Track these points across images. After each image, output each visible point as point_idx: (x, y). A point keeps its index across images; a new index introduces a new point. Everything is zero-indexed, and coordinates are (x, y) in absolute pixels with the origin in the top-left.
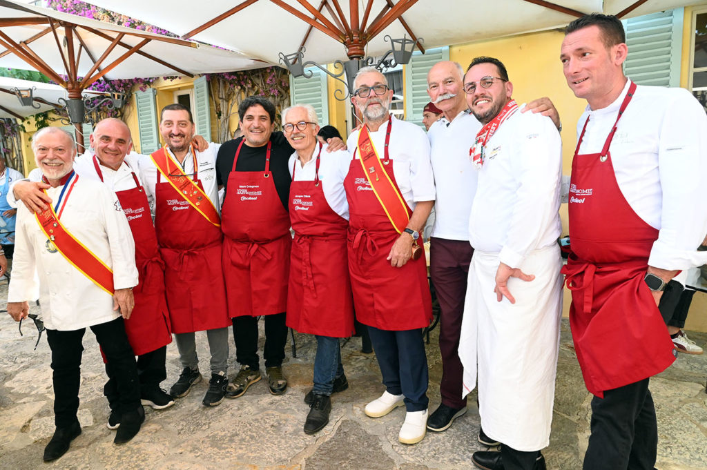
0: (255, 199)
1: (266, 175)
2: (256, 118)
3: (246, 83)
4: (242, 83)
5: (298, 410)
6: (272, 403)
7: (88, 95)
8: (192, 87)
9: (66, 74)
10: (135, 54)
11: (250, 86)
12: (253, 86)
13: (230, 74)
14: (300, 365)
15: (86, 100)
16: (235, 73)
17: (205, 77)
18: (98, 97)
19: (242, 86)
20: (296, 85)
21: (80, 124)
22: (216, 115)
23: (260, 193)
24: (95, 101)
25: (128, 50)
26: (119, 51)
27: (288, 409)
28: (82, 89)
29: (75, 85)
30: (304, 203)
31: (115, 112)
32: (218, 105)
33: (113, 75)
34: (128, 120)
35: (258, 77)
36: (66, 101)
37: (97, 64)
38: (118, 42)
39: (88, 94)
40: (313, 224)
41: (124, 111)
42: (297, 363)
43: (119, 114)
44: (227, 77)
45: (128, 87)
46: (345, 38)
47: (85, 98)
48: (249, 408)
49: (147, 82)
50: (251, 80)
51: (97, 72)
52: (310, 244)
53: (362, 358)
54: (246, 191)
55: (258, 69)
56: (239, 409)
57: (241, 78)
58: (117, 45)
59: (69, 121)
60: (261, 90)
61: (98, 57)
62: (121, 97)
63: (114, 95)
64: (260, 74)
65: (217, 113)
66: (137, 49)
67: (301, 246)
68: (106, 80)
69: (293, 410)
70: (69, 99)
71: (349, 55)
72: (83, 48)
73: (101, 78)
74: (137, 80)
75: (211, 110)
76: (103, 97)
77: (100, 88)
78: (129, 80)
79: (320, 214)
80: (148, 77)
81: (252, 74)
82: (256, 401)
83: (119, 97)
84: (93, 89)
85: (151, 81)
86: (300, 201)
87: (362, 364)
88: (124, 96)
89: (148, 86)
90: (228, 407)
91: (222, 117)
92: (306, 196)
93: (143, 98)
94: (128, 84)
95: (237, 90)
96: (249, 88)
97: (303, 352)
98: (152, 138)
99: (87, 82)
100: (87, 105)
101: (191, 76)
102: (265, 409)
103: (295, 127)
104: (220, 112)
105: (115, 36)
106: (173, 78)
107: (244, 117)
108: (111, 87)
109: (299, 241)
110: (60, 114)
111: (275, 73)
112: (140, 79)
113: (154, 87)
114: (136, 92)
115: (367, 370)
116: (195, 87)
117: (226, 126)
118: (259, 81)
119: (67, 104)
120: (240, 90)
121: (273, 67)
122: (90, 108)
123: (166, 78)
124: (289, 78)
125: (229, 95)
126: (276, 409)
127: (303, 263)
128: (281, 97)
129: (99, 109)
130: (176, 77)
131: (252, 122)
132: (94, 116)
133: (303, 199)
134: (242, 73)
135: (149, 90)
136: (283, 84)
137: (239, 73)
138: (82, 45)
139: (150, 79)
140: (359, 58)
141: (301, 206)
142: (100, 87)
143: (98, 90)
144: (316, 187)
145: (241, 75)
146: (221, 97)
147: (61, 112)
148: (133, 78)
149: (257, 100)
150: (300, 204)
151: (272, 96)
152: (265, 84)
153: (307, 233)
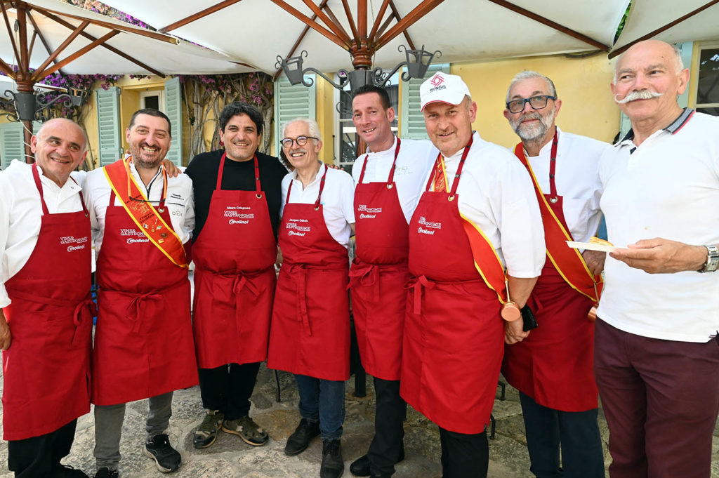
0: (247, 222)
1: (259, 196)
2: (241, 130)
3: (225, 88)
4: (221, 87)
5: (289, 472)
6: (256, 462)
7: (41, 89)
8: (162, 88)
9: (16, 64)
10: (100, 47)
11: (229, 91)
12: (233, 91)
13: (208, 77)
14: (285, 411)
15: (38, 94)
16: (213, 76)
17: (178, 78)
18: (51, 93)
19: (220, 91)
20: (281, 94)
21: (30, 121)
22: (189, 121)
23: (252, 216)
24: (48, 97)
25: (91, 42)
26: (81, 42)
27: (277, 470)
28: (34, 82)
29: (25, 76)
30: (300, 228)
31: (72, 111)
32: (191, 110)
33: (70, 69)
34: (85, 120)
35: (239, 82)
36: (14, 95)
37: (53, 56)
38: (80, 31)
39: (41, 87)
40: (310, 251)
41: (82, 109)
42: (281, 408)
43: (75, 113)
44: (203, 80)
45: (88, 83)
46: (352, 45)
47: (37, 92)
48: (230, 468)
49: (110, 80)
50: (231, 85)
51: (52, 64)
52: (306, 274)
53: (355, 403)
54: (236, 213)
55: (238, 74)
56: (217, 470)
57: (219, 82)
58: (80, 35)
59: (15, 117)
60: (241, 97)
61: (55, 47)
62: (82, 94)
63: (73, 91)
64: (241, 80)
65: (189, 119)
66: (102, 42)
67: (294, 277)
68: (62, 74)
69: (282, 471)
70: (17, 92)
71: (354, 64)
72: (37, 35)
73: (57, 72)
74: (99, 76)
75: (183, 116)
76: (57, 92)
77: (54, 83)
78: (89, 75)
79: (319, 241)
80: (112, 74)
81: (233, 79)
82: (236, 459)
83: (79, 93)
84: (46, 84)
85: (115, 78)
86: (295, 226)
87: (356, 410)
88: (84, 94)
89: (111, 84)
90: (203, 468)
91: (195, 124)
92: (303, 221)
93: (106, 97)
94: (88, 80)
95: (214, 95)
96: (227, 94)
97: (287, 394)
98: (113, 142)
99: (40, 75)
100: (39, 100)
101: (163, 76)
102: (248, 470)
103: (295, 142)
104: (194, 118)
105: (77, 24)
106: (140, 77)
107: (227, 127)
108: (68, 82)
109: (291, 271)
110: (4, 109)
111: (258, 79)
112: (102, 75)
113: (118, 85)
114: (96, 89)
115: (363, 419)
116: (166, 88)
117: (200, 133)
118: (239, 87)
119: (15, 98)
120: (218, 95)
121: (256, 72)
122: (41, 104)
123: (132, 77)
124: (273, 86)
125: (204, 100)
126: (261, 470)
127: (298, 296)
128: (264, 105)
129: (51, 107)
130: (145, 76)
131: (236, 133)
132: (46, 114)
133: (299, 224)
134: (221, 77)
135: (112, 89)
136: (267, 92)
137: (217, 77)
138: (37, 31)
139: (114, 76)
140: (366, 68)
141: (296, 231)
142: (54, 81)
143: (52, 84)
144: (316, 211)
145: (219, 78)
146: (195, 101)
147: (6, 107)
148: (95, 74)
149: (242, 108)
150: (295, 229)
151: (255, 104)
152: (246, 90)
153: (302, 261)
